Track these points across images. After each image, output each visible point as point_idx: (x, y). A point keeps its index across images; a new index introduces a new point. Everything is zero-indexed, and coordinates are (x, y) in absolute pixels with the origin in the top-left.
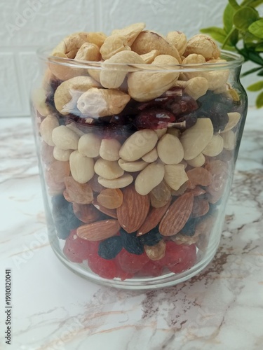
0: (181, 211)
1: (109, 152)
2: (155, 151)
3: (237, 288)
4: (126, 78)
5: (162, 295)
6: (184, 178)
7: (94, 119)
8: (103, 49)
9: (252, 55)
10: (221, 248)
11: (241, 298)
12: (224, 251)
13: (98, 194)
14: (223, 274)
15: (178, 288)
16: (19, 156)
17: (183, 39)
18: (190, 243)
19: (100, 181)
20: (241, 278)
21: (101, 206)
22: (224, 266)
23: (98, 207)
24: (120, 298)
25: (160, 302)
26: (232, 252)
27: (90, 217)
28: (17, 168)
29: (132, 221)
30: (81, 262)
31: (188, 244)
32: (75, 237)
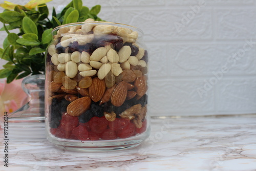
2: (106, 56)
4: (93, 28)
6: (120, 71)
13: (79, 82)
19: (81, 73)
23: (79, 89)
27: (74, 98)
29: (97, 93)
31: (129, 118)
32: (66, 114)
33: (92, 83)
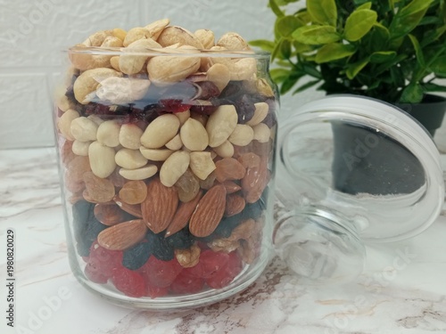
0: (212, 205)
1: (128, 137)
2: (178, 136)
3: (289, 308)
4: (146, 64)
5: (200, 318)
6: (212, 167)
7: (119, 106)
8: (125, 42)
9: (307, 69)
10: (276, 269)
11: (293, 318)
12: (277, 271)
13: (120, 188)
14: (274, 294)
15: (221, 310)
16: (45, 186)
17: (210, 36)
18: (230, 251)
19: (122, 172)
20: (296, 297)
21: (124, 203)
22: (276, 286)
23: (120, 204)
24: (150, 323)
25: (198, 325)
26: (287, 272)
27: (112, 219)
28: (41, 198)
29: (158, 217)
30: (106, 282)
31: (227, 251)
32: (96, 247)
33: (149, 193)
